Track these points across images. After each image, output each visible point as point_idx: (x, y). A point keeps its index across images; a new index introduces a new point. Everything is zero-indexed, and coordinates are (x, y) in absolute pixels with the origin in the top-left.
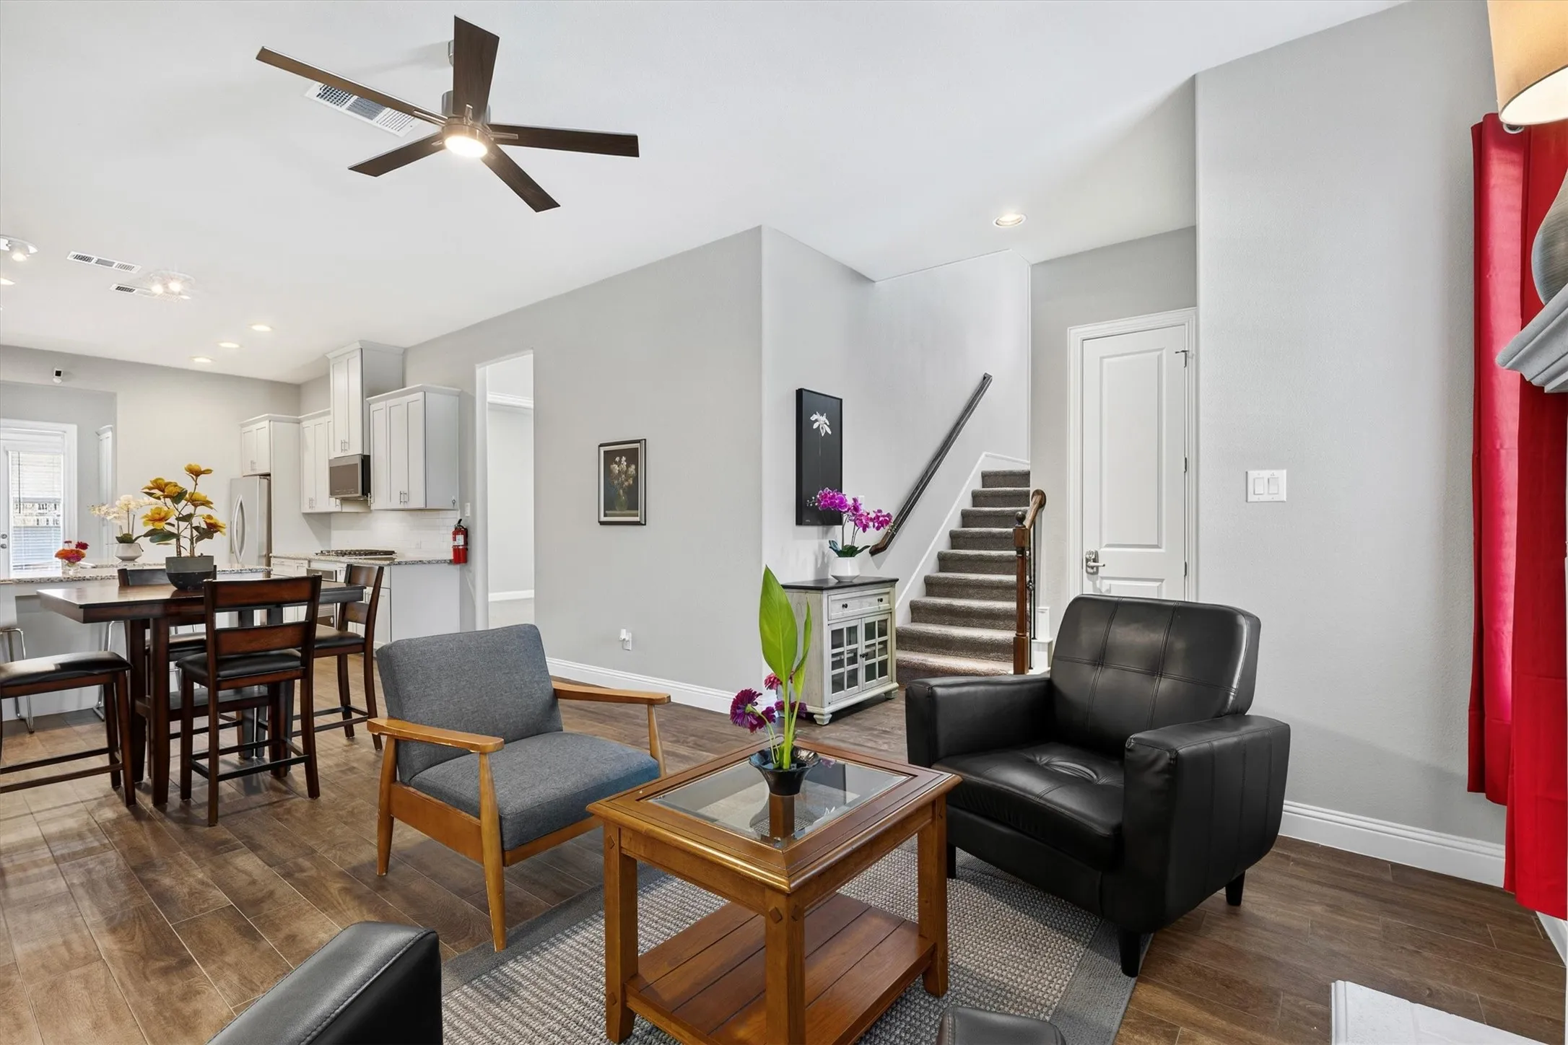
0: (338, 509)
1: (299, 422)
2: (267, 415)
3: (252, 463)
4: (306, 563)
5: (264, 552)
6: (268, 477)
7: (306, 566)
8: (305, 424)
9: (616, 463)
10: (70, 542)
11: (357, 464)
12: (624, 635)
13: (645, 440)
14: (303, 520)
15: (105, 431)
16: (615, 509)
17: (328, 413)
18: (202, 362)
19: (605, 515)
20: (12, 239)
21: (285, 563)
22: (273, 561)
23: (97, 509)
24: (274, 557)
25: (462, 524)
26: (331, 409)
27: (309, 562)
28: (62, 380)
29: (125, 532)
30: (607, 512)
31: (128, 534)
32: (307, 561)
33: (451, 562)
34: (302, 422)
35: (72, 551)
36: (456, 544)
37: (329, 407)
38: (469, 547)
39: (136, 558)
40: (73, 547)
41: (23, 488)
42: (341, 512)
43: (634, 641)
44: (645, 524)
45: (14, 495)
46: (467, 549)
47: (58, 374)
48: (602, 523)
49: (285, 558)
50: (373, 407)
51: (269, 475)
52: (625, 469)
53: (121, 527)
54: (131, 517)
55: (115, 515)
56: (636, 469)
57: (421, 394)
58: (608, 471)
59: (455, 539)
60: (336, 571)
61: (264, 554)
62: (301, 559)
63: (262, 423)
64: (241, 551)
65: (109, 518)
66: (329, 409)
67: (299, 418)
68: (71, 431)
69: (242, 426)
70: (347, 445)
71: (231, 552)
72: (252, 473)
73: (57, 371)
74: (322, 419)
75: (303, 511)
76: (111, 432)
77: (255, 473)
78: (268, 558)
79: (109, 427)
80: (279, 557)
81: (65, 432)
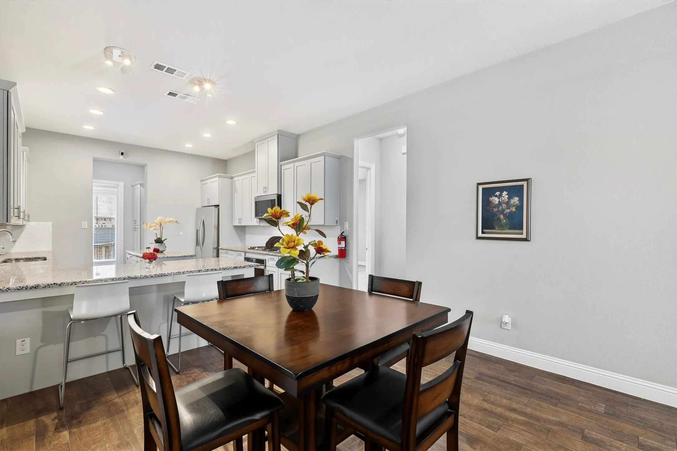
0: (258, 224)
1: (232, 178)
2: (218, 174)
3: (208, 199)
4: (243, 254)
5: (216, 246)
6: (218, 207)
7: (244, 255)
8: (235, 179)
9: (496, 196)
10: (150, 248)
11: (275, 199)
12: (506, 319)
13: (531, 178)
14: (233, 230)
15: (137, 185)
16: (494, 228)
17: (254, 172)
18: (189, 147)
19: (483, 233)
20: (123, 50)
21: (228, 253)
22: (220, 251)
23: (145, 224)
24: (221, 249)
25: (343, 234)
26: (256, 170)
27: (245, 253)
28: (124, 157)
29: (159, 236)
30: (484, 230)
31: (160, 238)
32: (244, 253)
33: (337, 257)
34: (234, 178)
35: (151, 253)
36: (341, 246)
37: (255, 169)
38: (346, 248)
39: (164, 251)
40: (151, 251)
41: (99, 211)
42: (259, 226)
43: (514, 325)
44: (530, 241)
45: (94, 215)
46: (346, 250)
47: (122, 154)
48: (478, 238)
49: (229, 250)
50: (283, 168)
51: (218, 206)
52: (506, 200)
53: (156, 234)
54: (161, 228)
55: (154, 228)
56: (521, 200)
57: (323, 157)
58: (486, 203)
59: (340, 243)
60: (266, 260)
61: (216, 247)
62: (240, 251)
63: (215, 179)
64: (203, 245)
65: (151, 229)
66: (254, 170)
67: (233, 176)
68: (122, 184)
69: (202, 181)
70: (267, 189)
71: (197, 246)
72: (208, 205)
73: (122, 153)
74: (248, 176)
75: (234, 225)
76: (139, 185)
77: (209, 205)
78: (218, 249)
79: (139, 183)
80: (226, 250)
81: (119, 186)
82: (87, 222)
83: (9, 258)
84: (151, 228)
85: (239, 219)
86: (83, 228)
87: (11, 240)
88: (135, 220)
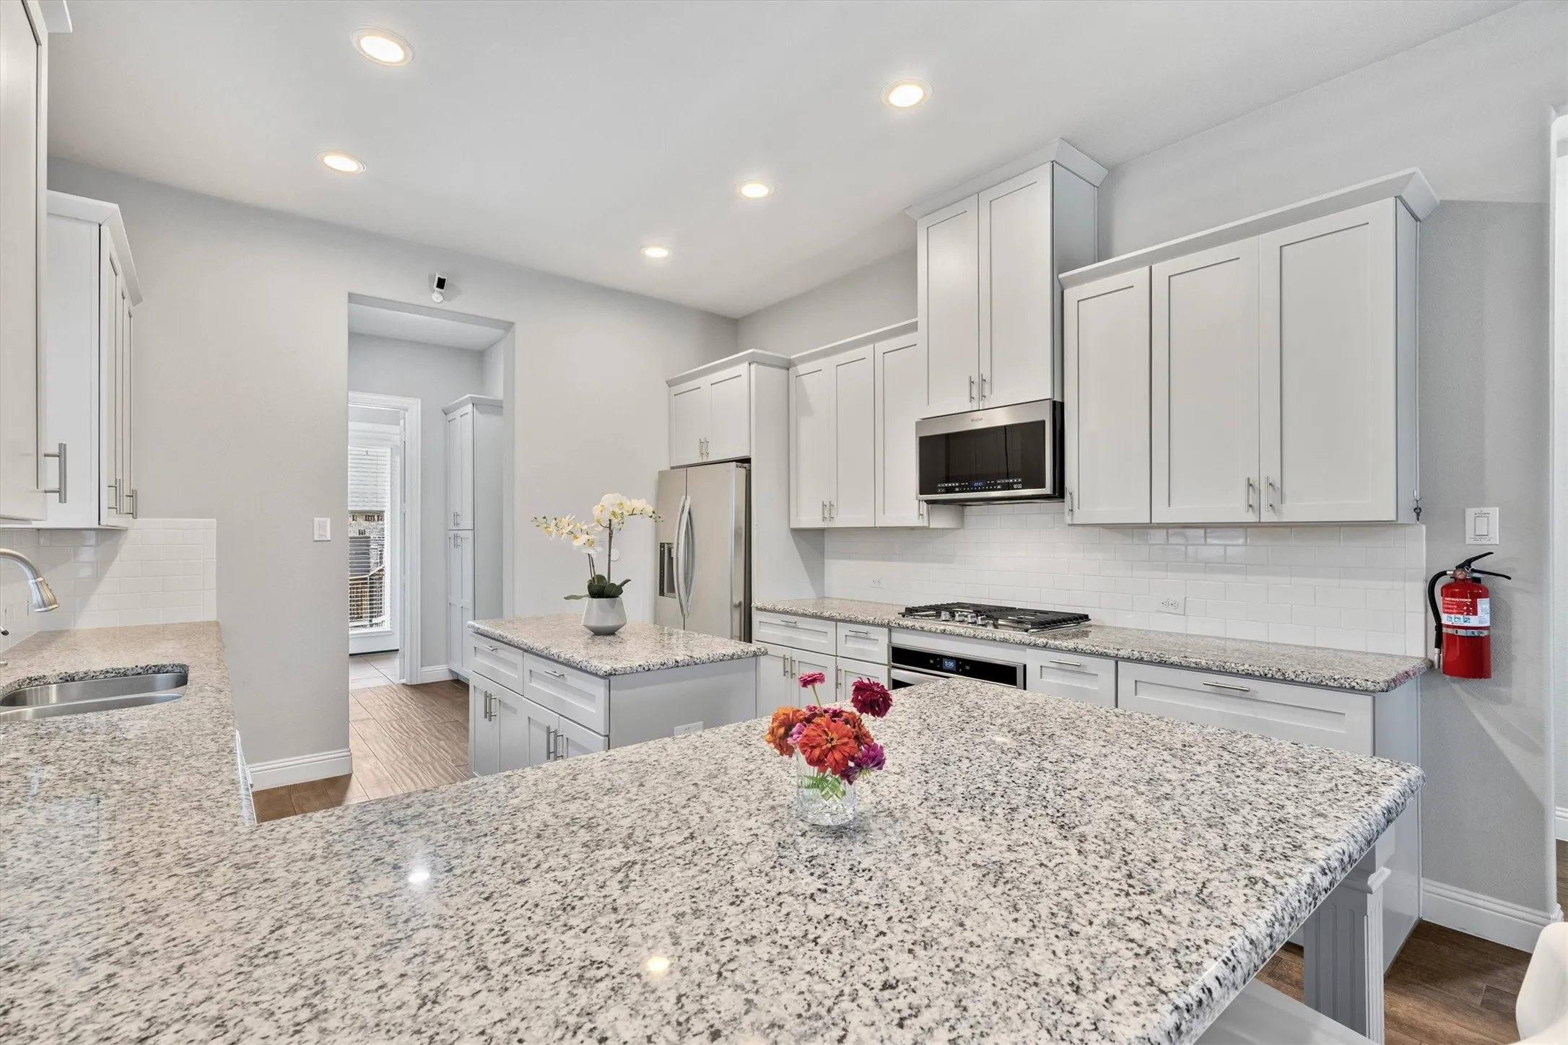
1: (788, 366)
2: (749, 351)
3: (703, 442)
4: (877, 633)
5: (739, 598)
6: (746, 465)
7: (884, 640)
8: (802, 369)
11: (1043, 422)
14: (791, 542)
15: (461, 404)
17: (914, 327)
21: (800, 625)
22: (756, 617)
24: (760, 609)
26: (921, 319)
27: (889, 630)
28: (447, 296)
32: (882, 629)
34: (796, 363)
37: (915, 315)
47: (441, 283)
50: (1071, 295)
51: (748, 461)
57: (1388, 202)
60: (1025, 666)
61: (740, 603)
62: (863, 623)
63: (735, 368)
64: (688, 591)
65: (577, 543)
66: (914, 320)
67: (792, 357)
68: (414, 408)
69: (671, 383)
70: (987, 386)
71: (662, 593)
72: (700, 461)
73: (439, 279)
74: (866, 350)
75: (793, 526)
76: (471, 405)
77: (705, 460)
78: (747, 610)
79: (472, 398)
80: (787, 613)
81: (407, 410)
82: (328, 521)
83: (34, 675)
84: (576, 538)
85: (824, 505)
86: (316, 539)
87: (36, 598)
88: (456, 515)
